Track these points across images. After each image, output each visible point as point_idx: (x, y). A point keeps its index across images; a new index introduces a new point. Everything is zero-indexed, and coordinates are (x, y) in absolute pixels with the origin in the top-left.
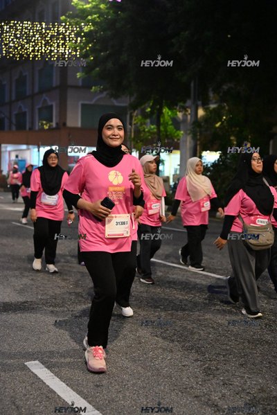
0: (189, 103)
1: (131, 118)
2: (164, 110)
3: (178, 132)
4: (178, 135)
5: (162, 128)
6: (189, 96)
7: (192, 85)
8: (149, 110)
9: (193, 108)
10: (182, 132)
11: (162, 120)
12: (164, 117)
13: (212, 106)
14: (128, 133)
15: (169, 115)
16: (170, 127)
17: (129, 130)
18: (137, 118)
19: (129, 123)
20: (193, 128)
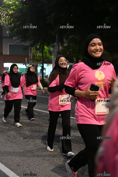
0: (55, 44)
1: (31, 50)
2: (45, 47)
3: (51, 56)
4: (51, 57)
5: (44, 55)
6: (55, 41)
7: (57, 36)
8: (38, 47)
9: (57, 46)
10: (53, 56)
11: (44, 51)
12: (45, 50)
13: (65, 45)
14: (30, 57)
15: (47, 49)
16: (48, 54)
17: (30, 55)
18: (33, 50)
19: (30, 52)
20: (57, 54)
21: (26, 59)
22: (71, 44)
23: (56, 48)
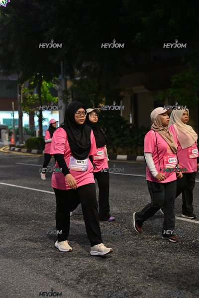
0: (60, 77)
1: (20, 89)
2: (43, 83)
3: (54, 98)
4: (54, 100)
5: (42, 96)
6: (60, 73)
7: (62, 65)
8: (33, 83)
9: (63, 82)
10: (57, 98)
11: (42, 90)
12: (43, 88)
13: (78, 78)
14: (19, 100)
15: (47, 87)
16: (48, 94)
17: (18, 98)
18: (24, 89)
19: (18, 92)
20: (63, 95)
21: (13, 103)
22: (85, 77)
23: (61, 85)
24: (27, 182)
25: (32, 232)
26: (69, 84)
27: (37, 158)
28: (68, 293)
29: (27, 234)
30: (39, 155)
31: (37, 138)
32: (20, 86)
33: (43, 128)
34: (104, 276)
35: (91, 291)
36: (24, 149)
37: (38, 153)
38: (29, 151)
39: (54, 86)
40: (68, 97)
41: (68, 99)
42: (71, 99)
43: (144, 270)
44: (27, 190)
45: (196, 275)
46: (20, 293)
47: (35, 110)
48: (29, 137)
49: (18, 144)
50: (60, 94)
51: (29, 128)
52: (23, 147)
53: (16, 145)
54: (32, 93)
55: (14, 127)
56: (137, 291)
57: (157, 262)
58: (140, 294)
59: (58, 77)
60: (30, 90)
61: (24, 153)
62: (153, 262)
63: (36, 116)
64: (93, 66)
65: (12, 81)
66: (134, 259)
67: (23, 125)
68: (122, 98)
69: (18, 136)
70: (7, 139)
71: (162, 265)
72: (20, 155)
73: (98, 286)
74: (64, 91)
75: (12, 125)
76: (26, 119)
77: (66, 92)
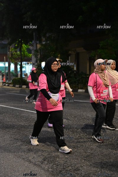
0: (33, 42)
1: (9, 49)
2: (23, 45)
3: (30, 54)
4: (30, 56)
5: (22, 53)
6: (33, 39)
7: (34, 34)
8: (17, 45)
9: (35, 45)
10: (31, 54)
11: (22, 49)
13: (44, 43)
14: (8, 56)
15: (25, 48)
16: (26, 52)
17: (8, 54)
18: (12, 49)
19: (8, 51)
20: (35, 53)
21: (5, 57)
22: (48, 42)
23: (34, 47)
24: (13, 104)
25: (15, 133)
26: (39, 46)
27: (19, 90)
28: (36, 169)
29: (12, 134)
30: (20, 89)
31: (19, 78)
32: (9, 47)
33: (23, 72)
34: (58, 160)
35: (50, 168)
36: (11, 85)
37: (20, 87)
38: (14, 86)
39: (30, 47)
40: (38, 54)
41: (37, 55)
42: (39, 55)
43: (81, 156)
44: (13, 109)
45: (112, 159)
46: (7, 169)
47: (18, 62)
48: (14, 78)
49: (7, 81)
50: (33, 52)
51: (14, 72)
52: (10, 84)
53: (7, 82)
54: (16, 51)
55: (5, 71)
56: (77, 168)
57: (89, 152)
58: (78, 170)
59: (32, 42)
60: (15, 49)
61: (11, 87)
62: (87, 152)
63: (18, 65)
64: (53, 36)
65: (5, 44)
66: (75, 150)
67: (11, 71)
68: (70, 55)
69: (7, 77)
70: (1, 79)
71: (92, 154)
72: (9, 88)
73: (54, 166)
74: (35, 50)
75: (4, 70)
76: (12, 67)
77: (36, 51)
